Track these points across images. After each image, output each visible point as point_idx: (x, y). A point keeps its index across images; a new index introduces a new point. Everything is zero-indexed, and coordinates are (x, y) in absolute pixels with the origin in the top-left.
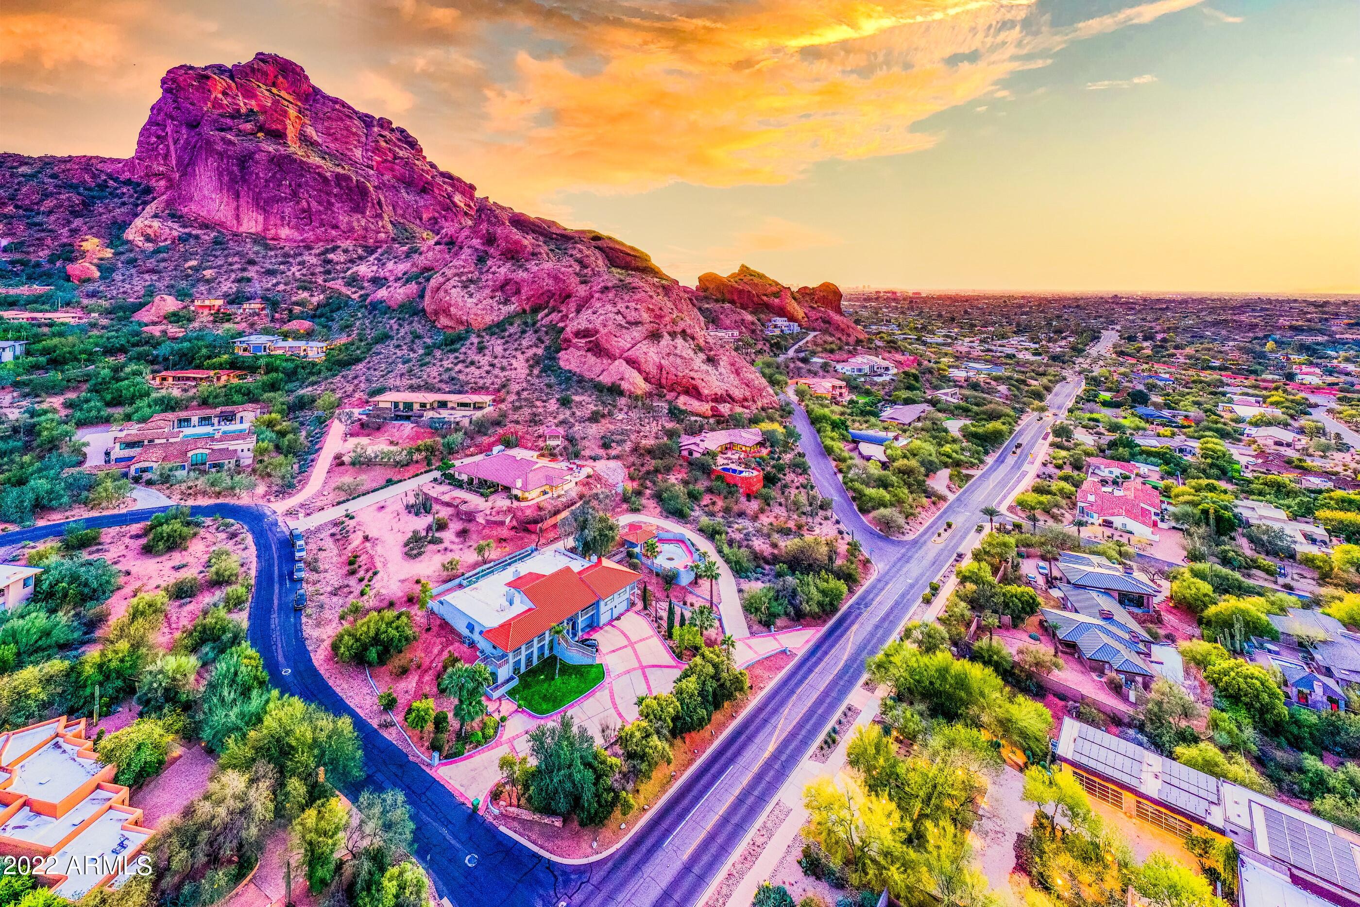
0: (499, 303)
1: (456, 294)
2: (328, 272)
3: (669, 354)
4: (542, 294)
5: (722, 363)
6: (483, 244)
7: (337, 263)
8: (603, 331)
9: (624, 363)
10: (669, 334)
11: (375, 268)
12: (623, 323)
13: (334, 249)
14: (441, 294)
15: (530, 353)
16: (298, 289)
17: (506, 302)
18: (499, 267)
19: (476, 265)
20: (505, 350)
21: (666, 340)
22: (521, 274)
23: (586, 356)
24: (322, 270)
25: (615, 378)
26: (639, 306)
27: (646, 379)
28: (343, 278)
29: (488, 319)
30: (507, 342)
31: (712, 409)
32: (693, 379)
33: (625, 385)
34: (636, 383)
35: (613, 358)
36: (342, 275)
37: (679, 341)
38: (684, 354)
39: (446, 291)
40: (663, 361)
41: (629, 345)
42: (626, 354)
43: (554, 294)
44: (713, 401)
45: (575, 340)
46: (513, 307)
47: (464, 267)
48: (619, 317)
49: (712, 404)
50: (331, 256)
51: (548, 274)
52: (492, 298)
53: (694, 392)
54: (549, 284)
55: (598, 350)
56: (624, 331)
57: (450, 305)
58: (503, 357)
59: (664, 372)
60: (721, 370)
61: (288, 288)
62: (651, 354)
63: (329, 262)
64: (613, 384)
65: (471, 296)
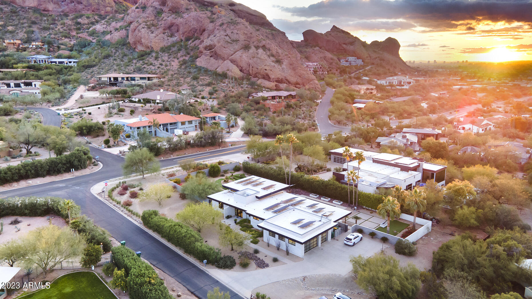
0: (168, 36)
1: (144, 32)
2: (79, 29)
3: (254, 57)
4: (191, 30)
5: (284, 63)
6: (160, 5)
7: (84, 24)
8: (218, 45)
9: (229, 62)
10: (255, 47)
11: (105, 26)
12: (229, 40)
13: (81, 16)
14: (137, 31)
15: (181, 59)
16: (62, 37)
17: (172, 36)
18: (168, 17)
19: (156, 16)
20: (169, 58)
21: (253, 50)
22: (180, 20)
23: (210, 59)
24: (75, 27)
25: (225, 69)
26: (239, 32)
27: (241, 71)
28: (88, 32)
29: (162, 45)
30: (170, 55)
31: (276, 86)
32: (266, 70)
33: (229, 73)
34: (235, 72)
35: (224, 59)
36: (87, 30)
37: (260, 51)
38: (262, 57)
39: (139, 31)
40: (250, 61)
41: (233, 52)
42: (230, 58)
43: (197, 30)
44: (276, 81)
45: (205, 52)
46: (175, 38)
47: (148, 17)
48: (227, 38)
49: (275, 83)
50: (79, 20)
51: (193, 19)
52: (164, 33)
53: (267, 77)
54: (194, 24)
55: (216, 55)
56: (229, 44)
57: (141, 38)
58: (168, 61)
59: (251, 67)
60: (284, 66)
61: (56, 36)
62: (244, 57)
63: (79, 23)
64: (223, 73)
65: (152, 33)
